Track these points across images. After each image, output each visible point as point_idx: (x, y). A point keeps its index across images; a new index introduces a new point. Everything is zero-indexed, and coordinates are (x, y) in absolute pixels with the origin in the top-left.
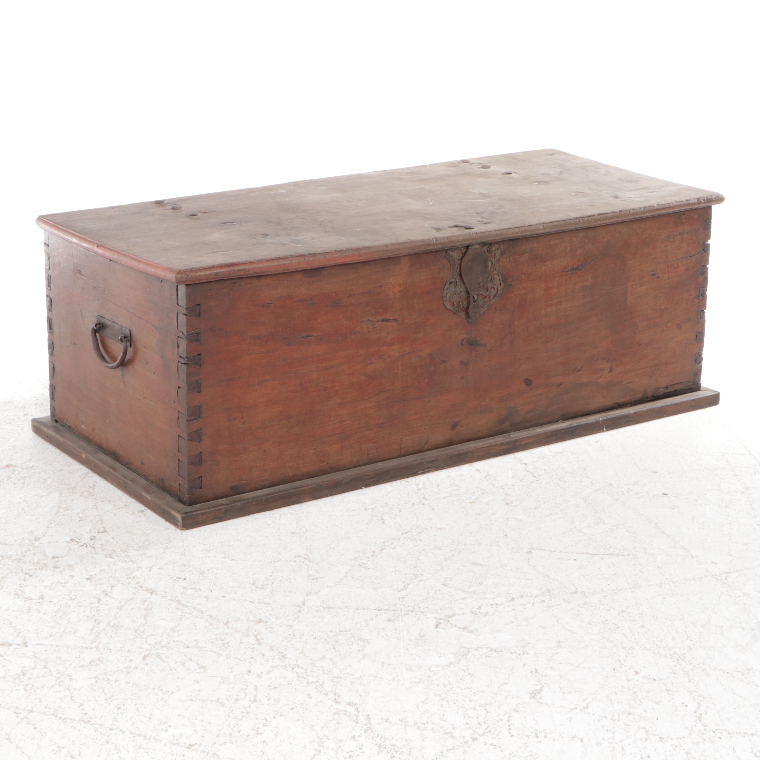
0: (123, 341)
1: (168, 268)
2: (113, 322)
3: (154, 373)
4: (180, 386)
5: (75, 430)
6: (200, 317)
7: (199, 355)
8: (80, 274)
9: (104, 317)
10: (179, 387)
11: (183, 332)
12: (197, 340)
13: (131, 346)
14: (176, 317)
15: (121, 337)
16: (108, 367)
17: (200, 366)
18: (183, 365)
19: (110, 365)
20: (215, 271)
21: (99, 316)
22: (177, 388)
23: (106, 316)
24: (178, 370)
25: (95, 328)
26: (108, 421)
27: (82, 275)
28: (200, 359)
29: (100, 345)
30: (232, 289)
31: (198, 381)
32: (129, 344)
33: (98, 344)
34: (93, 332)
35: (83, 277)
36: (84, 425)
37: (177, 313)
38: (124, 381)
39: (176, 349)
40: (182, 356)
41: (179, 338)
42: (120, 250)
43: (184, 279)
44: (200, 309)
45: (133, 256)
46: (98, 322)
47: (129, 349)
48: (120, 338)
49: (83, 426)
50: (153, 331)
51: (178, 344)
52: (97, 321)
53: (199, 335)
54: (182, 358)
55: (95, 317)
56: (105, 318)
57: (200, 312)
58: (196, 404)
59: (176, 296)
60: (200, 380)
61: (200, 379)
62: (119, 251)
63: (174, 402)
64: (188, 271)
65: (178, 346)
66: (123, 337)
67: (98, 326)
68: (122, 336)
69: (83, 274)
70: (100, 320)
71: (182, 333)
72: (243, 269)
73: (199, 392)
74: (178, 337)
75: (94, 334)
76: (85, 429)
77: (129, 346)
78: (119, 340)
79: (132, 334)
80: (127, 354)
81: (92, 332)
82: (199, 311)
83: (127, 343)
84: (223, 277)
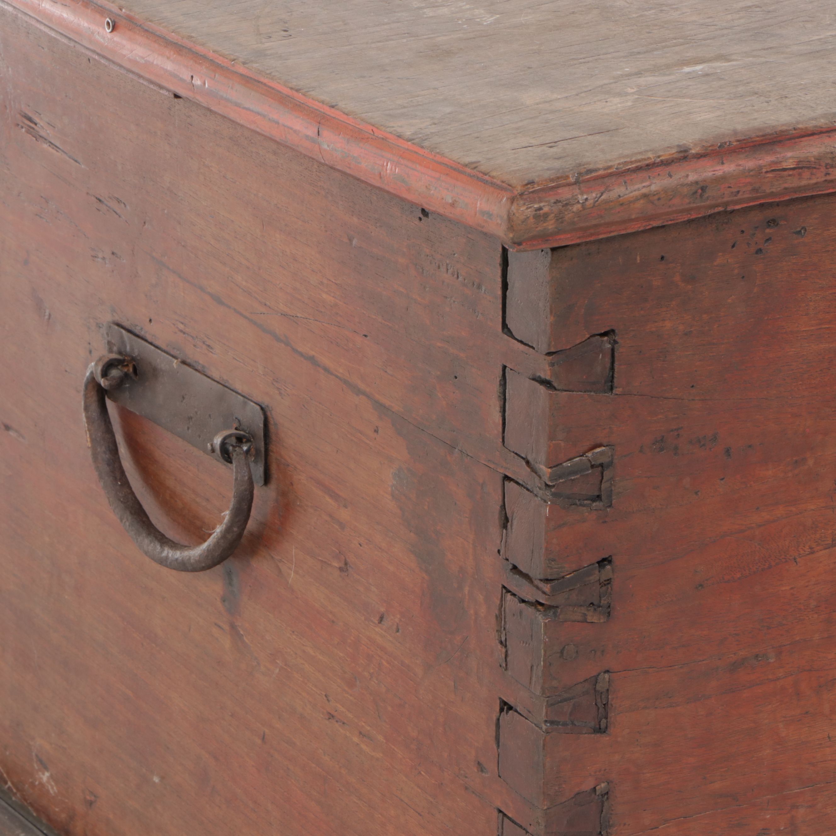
0: (234, 456)
1: (466, 165)
2: (184, 362)
3: (381, 619)
4: (511, 702)
5: (9, 784)
6: (612, 389)
7: (604, 562)
8: (31, 131)
9: (142, 333)
10: (506, 707)
11: (530, 458)
12: (598, 498)
13: (267, 479)
14: (495, 387)
15: (225, 439)
16: (163, 562)
17: (608, 611)
18: (529, 611)
19: (169, 553)
20: (693, 177)
21: (119, 325)
22: (498, 709)
23: (150, 331)
24: (501, 628)
25: (103, 382)
26: (156, 779)
27: (38, 137)
28: (609, 581)
29: (123, 450)
30: (759, 251)
31: (595, 680)
32: (258, 471)
33: (114, 450)
34: (94, 398)
35: (45, 146)
36: (47, 774)
37: (504, 367)
38: (233, 627)
39: (494, 529)
40: (521, 567)
41: (509, 485)
42: (223, 56)
43: (550, 225)
44: (613, 350)
45: (286, 91)
46: (114, 356)
47: (258, 491)
48: (218, 441)
49: (45, 777)
50: (376, 431)
51: (503, 506)
52: (111, 351)
53: (607, 474)
54: (526, 576)
55: (99, 326)
56: (149, 338)
57: (612, 369)
58: (588, 786)
59: (499, 292)
60: (607, 676)
61: (607, 671)
62: (220, 60)
63: (480, 767)
64: (569, 185)
65: (505, 522)
66: (233, 441)
67: (115, 373)
68: (230, 436)
69: (42, 133)
70: (123, 343)
71: (528, 463)
72: (819, 159)
73: (600, 730)
74: (507, 478)
75: (94, 407)
76: (53, 789)
77: (262, 482)
78: (213, 451)
79: (272, 428)
80: (253, 512)
81: (86, 397)
82: (608, 360)
83: (252, 465)
84: (726, 204)
